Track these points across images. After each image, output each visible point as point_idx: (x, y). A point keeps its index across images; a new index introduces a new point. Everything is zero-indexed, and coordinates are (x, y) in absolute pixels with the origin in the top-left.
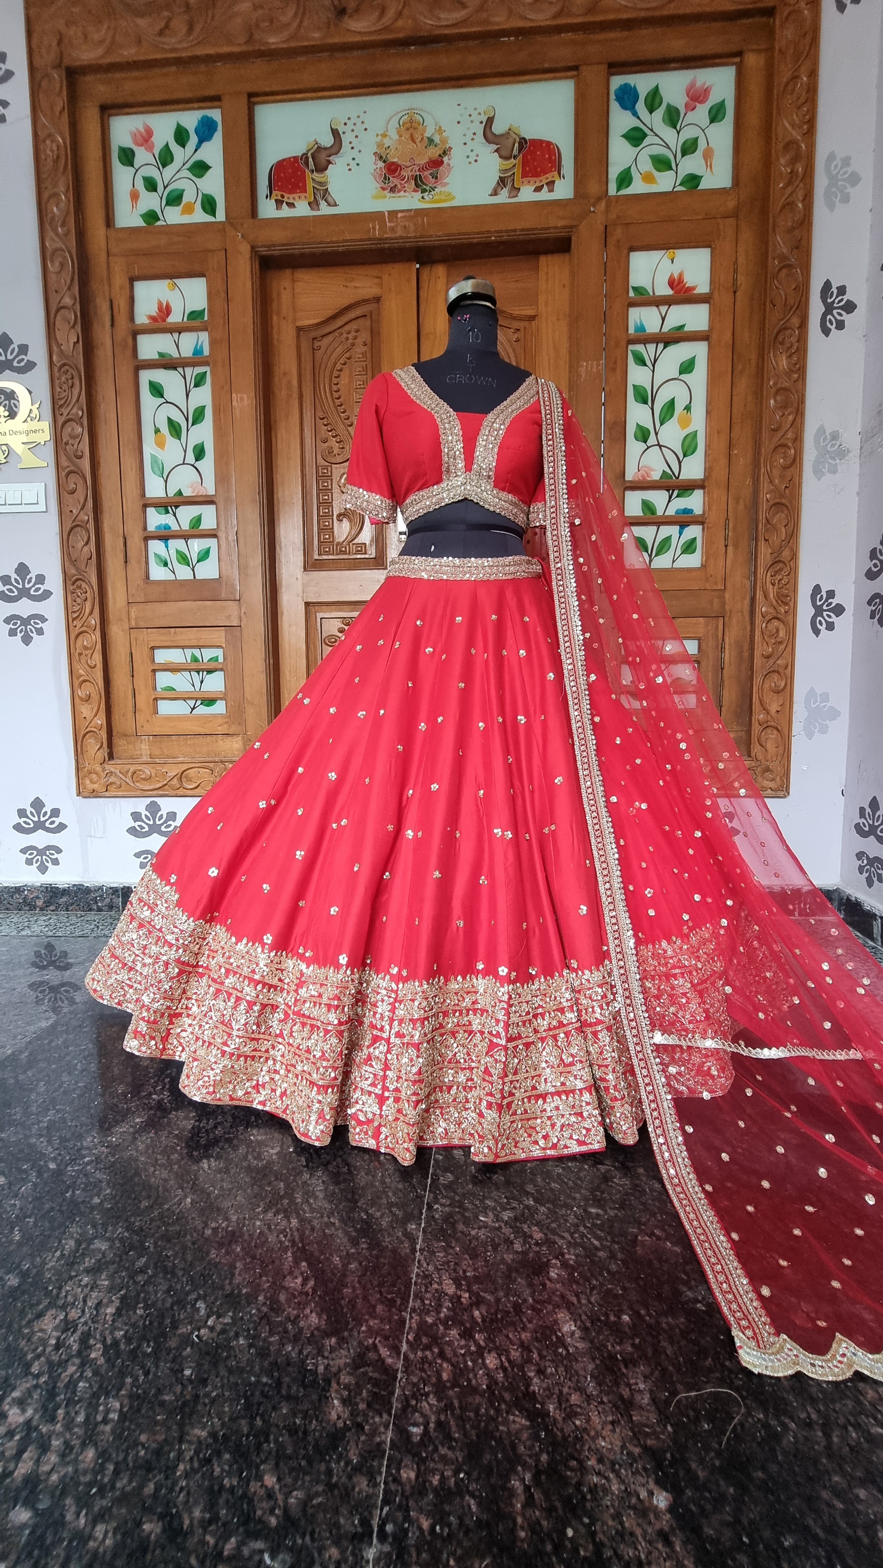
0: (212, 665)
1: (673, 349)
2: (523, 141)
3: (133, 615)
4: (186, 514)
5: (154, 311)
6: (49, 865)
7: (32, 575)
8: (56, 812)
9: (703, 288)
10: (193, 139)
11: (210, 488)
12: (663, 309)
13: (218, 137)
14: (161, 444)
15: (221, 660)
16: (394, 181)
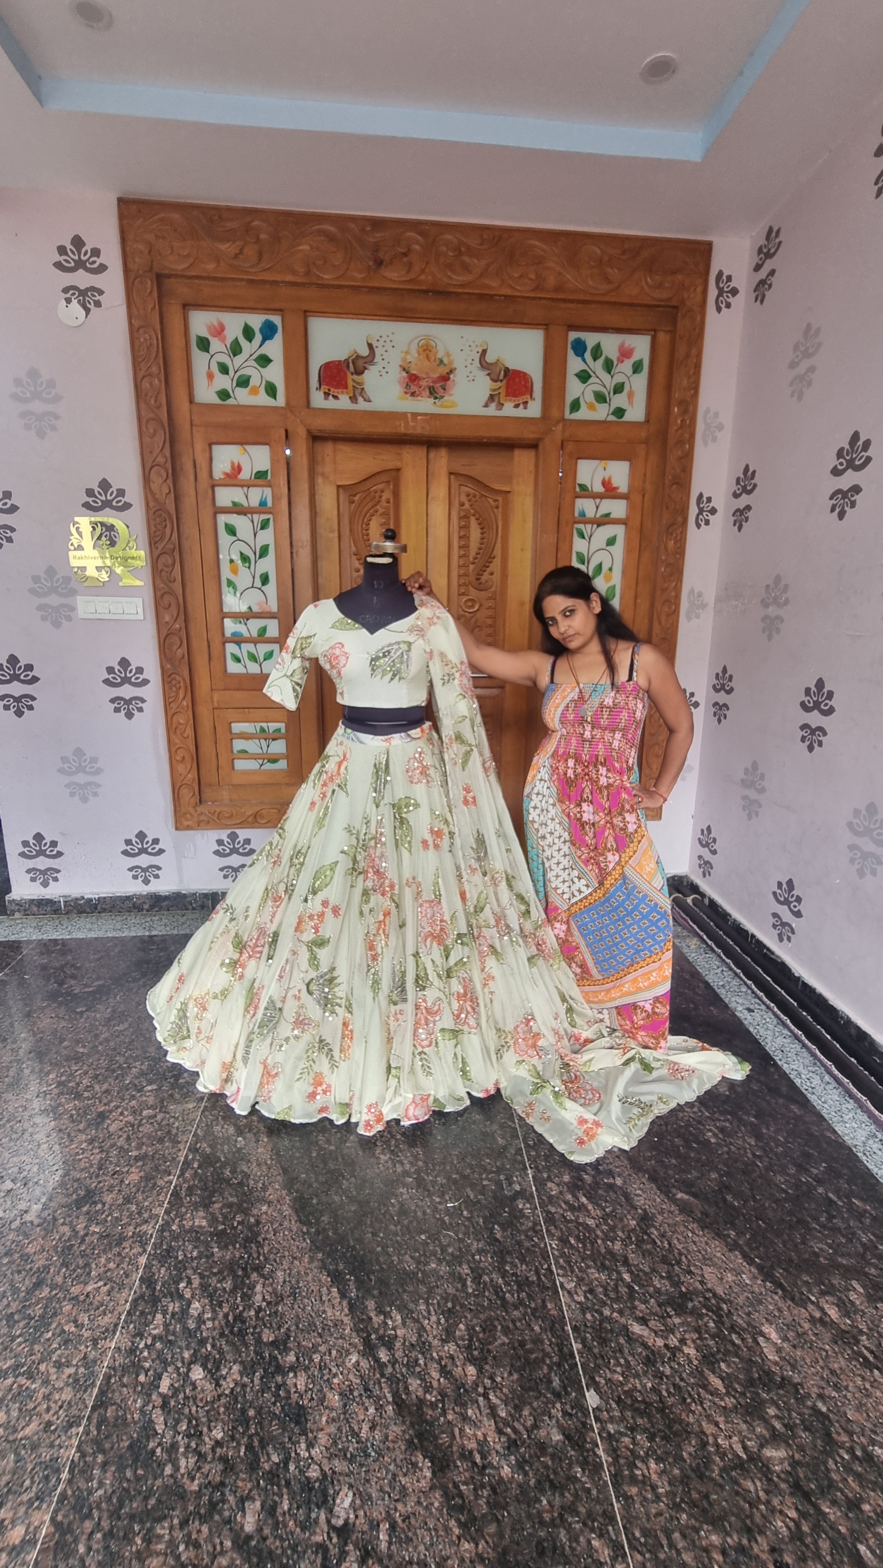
0: (277, 735)
1: (601, 528)
2: (507, 370)
3: (215, 699)
4: (255, 626)
5: (228, 469)
6: (152, 879)
7: (133, 667)
8: (156, 841)
9: (623, 488)
10: (258, 337)
11: (274, 607)
12: (598, 501)
13: (278, 337)
14: (235, 571)
15: (283, 731)
16: (414, 388)
